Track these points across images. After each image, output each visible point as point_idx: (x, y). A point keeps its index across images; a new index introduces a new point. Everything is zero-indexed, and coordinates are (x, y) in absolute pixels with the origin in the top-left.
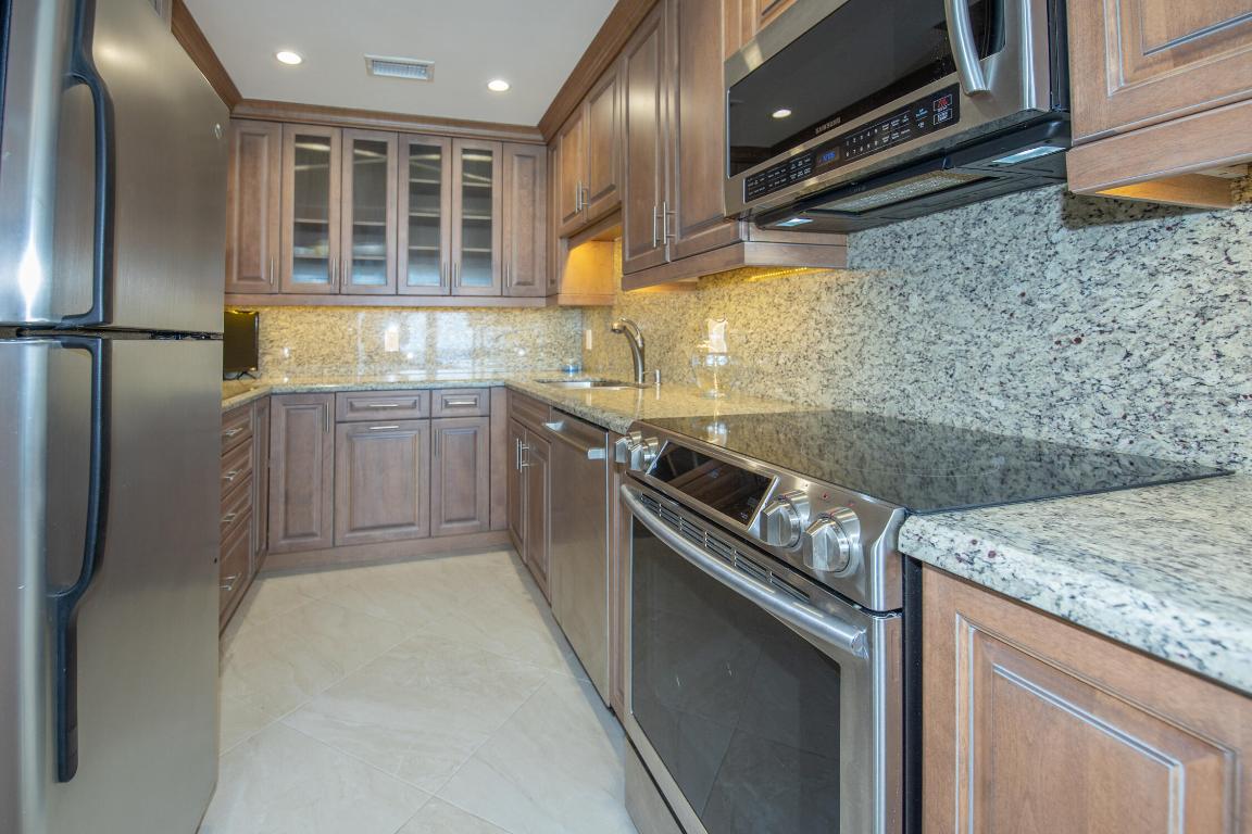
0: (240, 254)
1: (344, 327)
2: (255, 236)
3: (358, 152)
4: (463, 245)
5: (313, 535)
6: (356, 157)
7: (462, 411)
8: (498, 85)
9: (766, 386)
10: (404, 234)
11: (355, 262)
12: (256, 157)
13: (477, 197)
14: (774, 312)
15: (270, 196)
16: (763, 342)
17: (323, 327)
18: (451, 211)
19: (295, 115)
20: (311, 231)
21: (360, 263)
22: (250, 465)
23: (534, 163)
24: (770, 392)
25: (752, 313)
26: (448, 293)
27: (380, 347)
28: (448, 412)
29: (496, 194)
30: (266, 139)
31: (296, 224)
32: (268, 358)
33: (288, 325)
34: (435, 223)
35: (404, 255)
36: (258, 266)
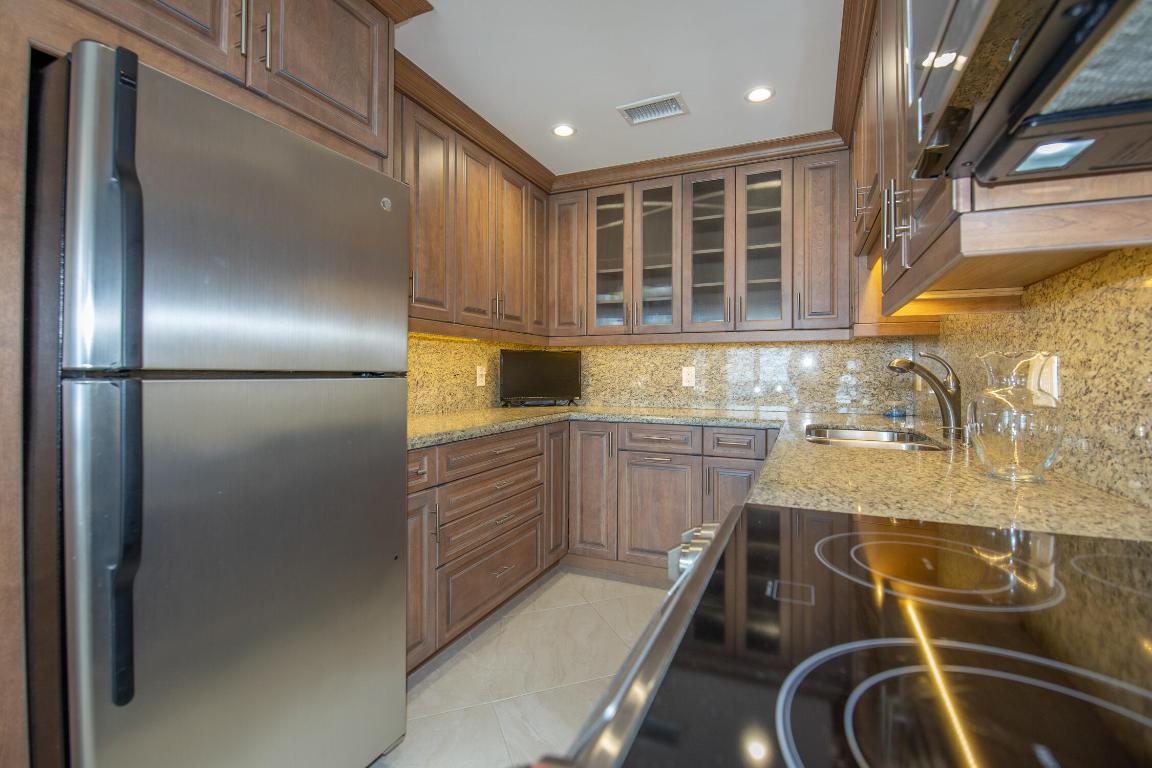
0: (559, 305)
1: (647, 364)
2: (569, 288)
3: (646, 204)
4: (748, 277)
5: (599, 545)
6: (645, 209)
7: (736, 452)
8: (760, 94)
9: (1115, 471)
10: (688, 273)
11: (645, 304)
12: (568, 222)
13: (765, 224)
14: (1127, 338)
15: (578, 253)
16: (1111, 394)
17: (631, 364)
18: (736, 243)
19: (594, 181)
20: (610, 280)
21: (651, 306)
22: (538, 478)
23: (833, 173)
24: (1120, 485)
25: (1095, 342)
26: (731, 327)
27: (679, 381)
28: (719, 451)
29: (785, 219)
30: (576, 205)
31: (598, 274)
32: (590, 389)
33: (604, 362)
34: (719, 258)
35: (688, 293)
36: (571, 313)
